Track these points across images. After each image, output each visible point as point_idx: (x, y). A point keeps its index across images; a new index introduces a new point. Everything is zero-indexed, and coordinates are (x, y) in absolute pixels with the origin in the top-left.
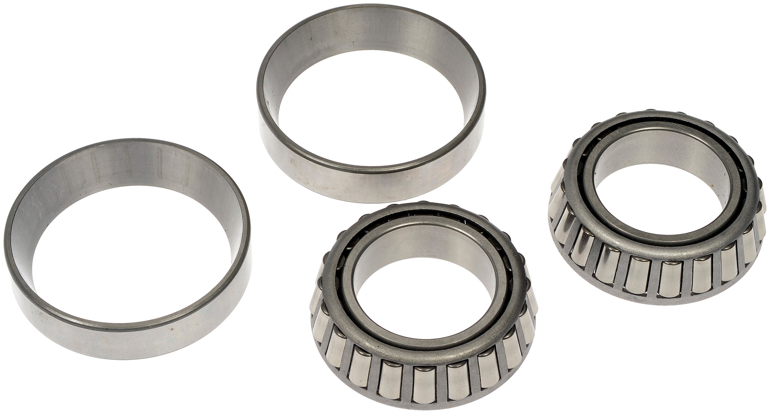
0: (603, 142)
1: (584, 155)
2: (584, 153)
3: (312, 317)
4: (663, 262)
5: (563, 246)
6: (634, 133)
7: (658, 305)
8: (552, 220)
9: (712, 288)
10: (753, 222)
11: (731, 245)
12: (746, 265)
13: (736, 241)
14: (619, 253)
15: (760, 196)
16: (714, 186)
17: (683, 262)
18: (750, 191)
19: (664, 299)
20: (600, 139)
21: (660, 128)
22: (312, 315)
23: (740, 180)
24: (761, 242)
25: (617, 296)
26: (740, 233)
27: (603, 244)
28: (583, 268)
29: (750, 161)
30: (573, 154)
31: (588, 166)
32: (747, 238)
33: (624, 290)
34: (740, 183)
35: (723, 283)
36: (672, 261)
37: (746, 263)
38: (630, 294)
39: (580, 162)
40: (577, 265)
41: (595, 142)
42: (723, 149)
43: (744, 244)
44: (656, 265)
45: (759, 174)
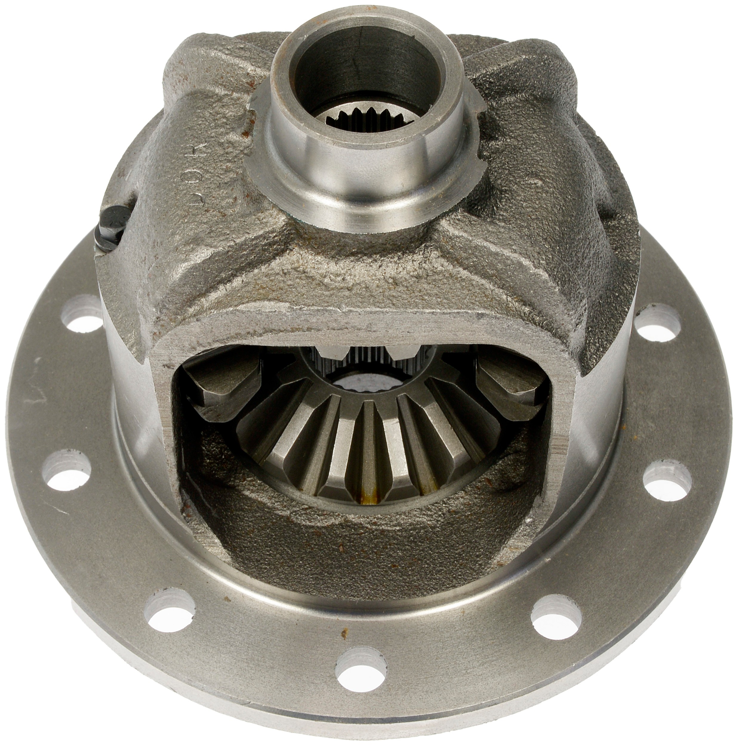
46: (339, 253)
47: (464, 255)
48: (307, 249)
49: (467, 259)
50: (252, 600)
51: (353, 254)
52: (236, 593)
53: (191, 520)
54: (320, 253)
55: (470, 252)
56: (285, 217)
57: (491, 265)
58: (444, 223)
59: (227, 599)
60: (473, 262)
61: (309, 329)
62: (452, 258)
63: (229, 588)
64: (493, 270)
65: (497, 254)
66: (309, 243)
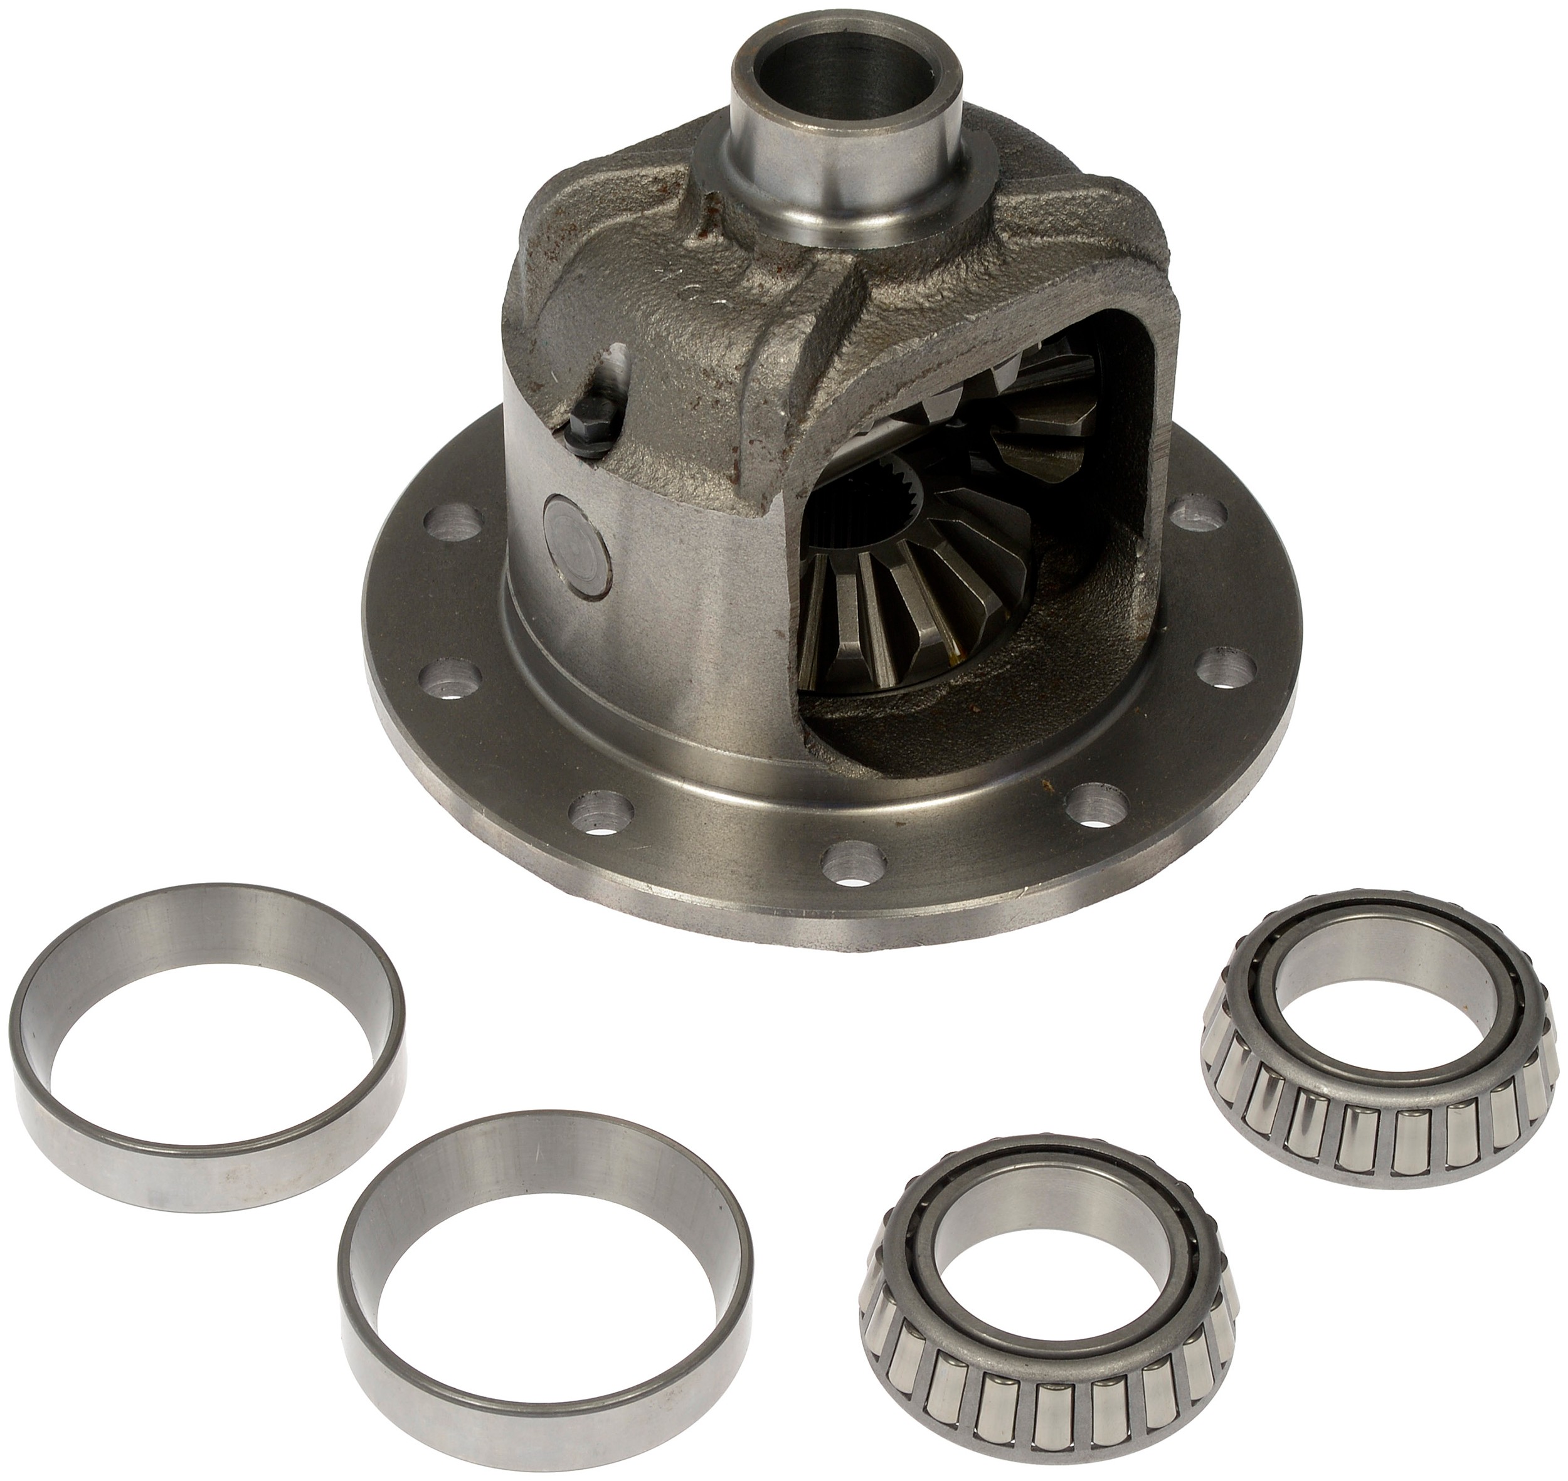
0: (1282, 941)
1: (1255, 961)
2: (1256, 956)
3: (863, 1317)
4: (1398, 1112)
5: (1230, 1105)
6: (1333, 924)
7: (1393, 1189)
8: (1209, 1067)
9: (1479, 1159)
10: (1537, 1048)
11: (1505, 1084)
12: (1532, 1122)
13: (1513, 1077)
14: (1326, 1102)
15: (1546, 1011)
16: (1468, 1007)
17: (1430, 1112)
18: (1529, 1004)
19: (1403, 1178)
20: (1278, 936)
21: (1377, 915)
22: (863, 1314)
23: (1512, 987)
24: (1552, 1087)
25: (1325, 1179)
26: (1519, 1065)
27: (1300, 1089)
28: (1265, 1136)
29: (1526, 960)
30: (1238, 958)
31: (1265, 974)
32: (1530, 1073)
33: (1338, 1167)
34: (1513, 991)
35: (1497, 1150)
36: (1413, 1110)
37: (1531, 1119)
38: (1347, 1173)
39: (1251, 971)
40: (1257, 1132)
41: (1270, 940)
42: (1481, 942)
43: (1526, 1084)
44: (1387, 1119)
45: (1542, 978)
46: (923, 272)
47: (1036, 220)
48: (886, 284)
49: (1042, 222)
50: (924, 811)
51: (937, 266)
52: (903, 814)
53: (816, 750)
54: (902, 281)
55: (1042, 212)
56: (852, 257)
57: (1072, 215)
58: (1001, 200)
59: (898, 824)
60: (1050, 222)
61: (925, 373)
62: (1025, 231)
63: (896, 814)
64: (1074, 220)
65: (1073, 198)
66: (887, 275)
